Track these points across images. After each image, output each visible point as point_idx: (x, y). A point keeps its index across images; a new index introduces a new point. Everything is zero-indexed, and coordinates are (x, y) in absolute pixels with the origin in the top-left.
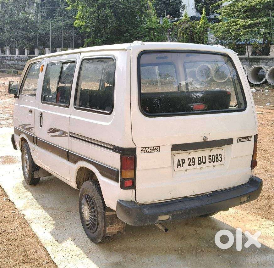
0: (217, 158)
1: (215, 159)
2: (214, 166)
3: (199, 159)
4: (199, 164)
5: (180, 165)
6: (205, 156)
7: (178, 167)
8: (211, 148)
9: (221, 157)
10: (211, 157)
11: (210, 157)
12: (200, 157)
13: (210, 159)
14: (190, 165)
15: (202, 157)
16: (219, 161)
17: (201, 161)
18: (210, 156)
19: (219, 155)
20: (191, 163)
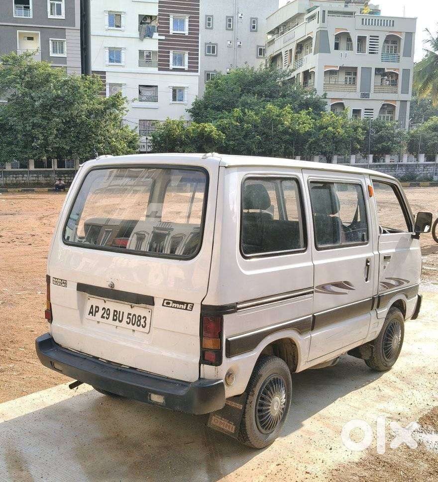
0: (139, 320)
1: (136, 321)
2: (134, 331)
3: (116, 313)
4: (114, 320)
5: (92, 313)
6: (123, 313)
7: (89, 315)
8: (133, 305)
9: (145, 322)
10: (131, 317)
11: (129, 316)
12: (116, 311)
13: (130, 318)
14: (104, 317)
15: (120, 312)
16: (141, 326)
17: (117, 316)
18: (129, 314)
19: (142, 317)
20: (105, 315)
